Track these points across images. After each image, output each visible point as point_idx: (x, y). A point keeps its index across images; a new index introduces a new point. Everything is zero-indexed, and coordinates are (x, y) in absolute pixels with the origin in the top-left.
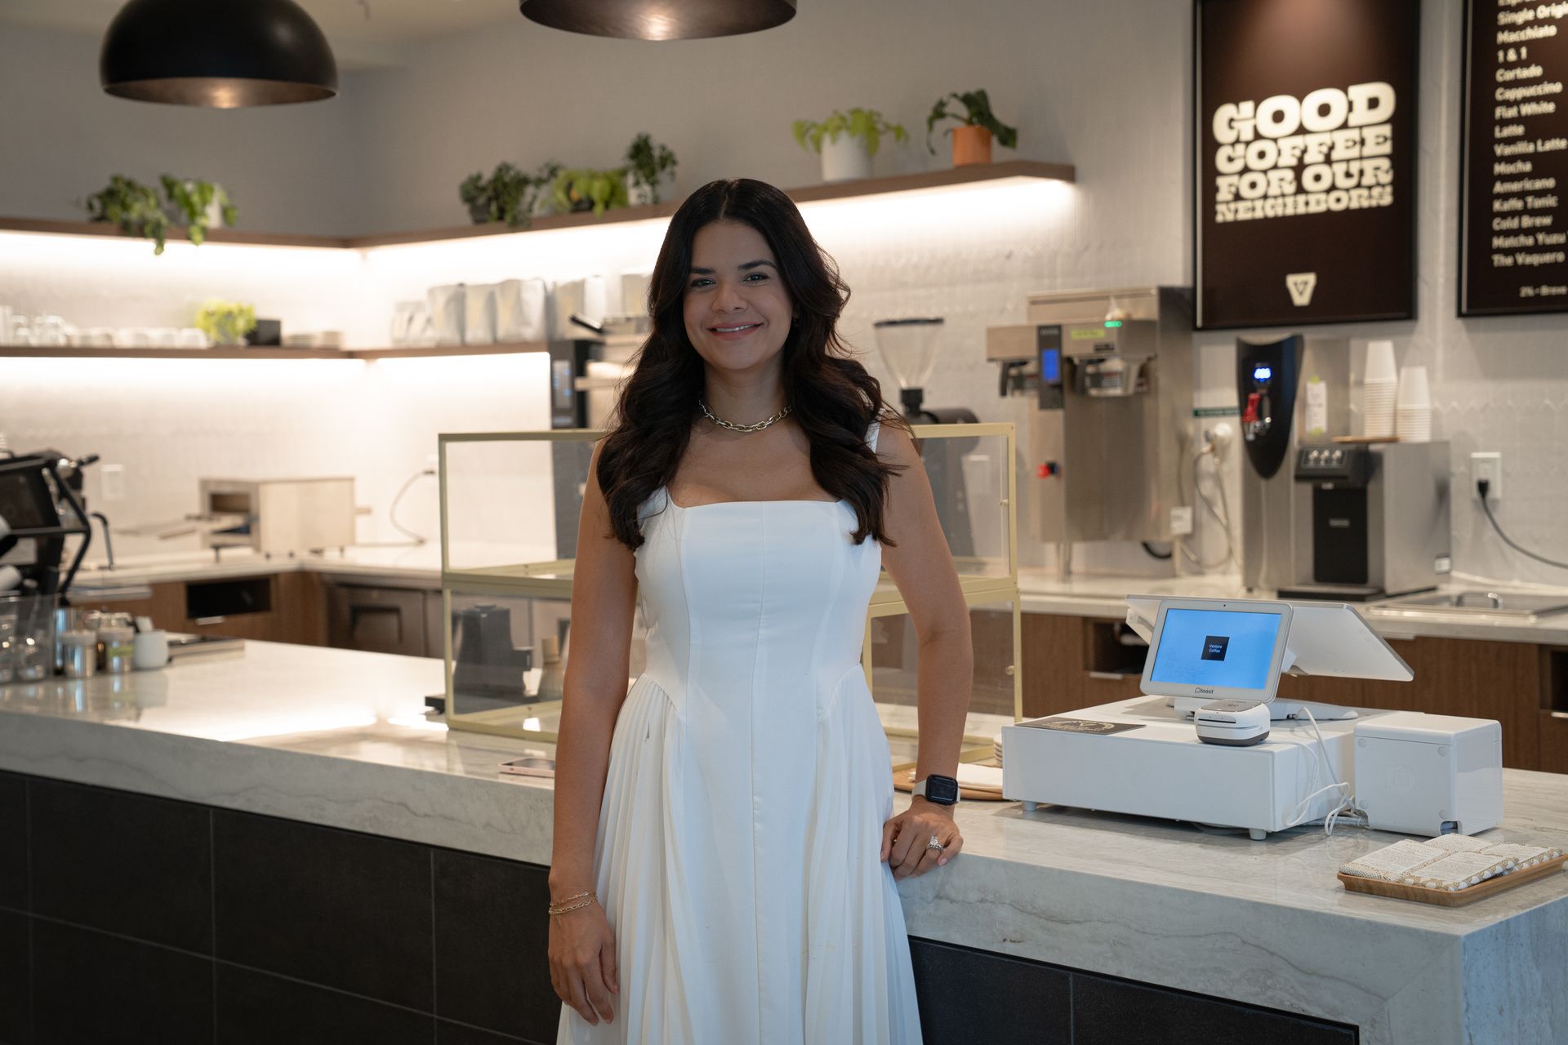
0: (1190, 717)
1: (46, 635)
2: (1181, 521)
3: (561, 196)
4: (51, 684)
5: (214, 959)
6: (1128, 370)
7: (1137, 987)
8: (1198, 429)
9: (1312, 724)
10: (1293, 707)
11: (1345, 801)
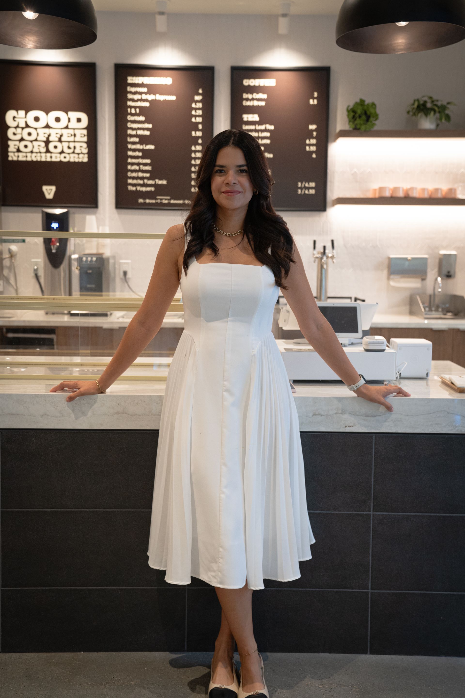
8: (4, 247)
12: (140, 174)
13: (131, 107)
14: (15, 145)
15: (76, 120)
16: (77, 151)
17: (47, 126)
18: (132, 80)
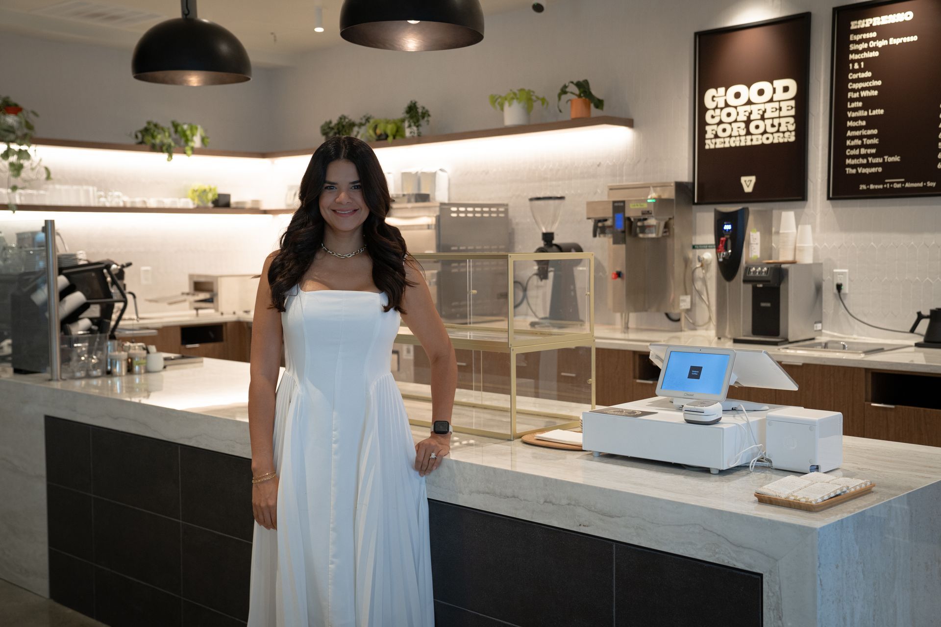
0: (680, 408)
1: (102, 354)
2: (685, 302)
3: (371, 132)
4: (105, 379)
5: (181, 521)
6: (659, 224)
7: (648, 551)
8: (695, 255)
9: (744, 413)
10: (735, 403)
11: (761, 454)
12: (863, 151)
13: (853, 61)
14: (713, 130)
15: (782, 89)
16: (783, 129)
17: (749, 103)
18: (857, 25)
